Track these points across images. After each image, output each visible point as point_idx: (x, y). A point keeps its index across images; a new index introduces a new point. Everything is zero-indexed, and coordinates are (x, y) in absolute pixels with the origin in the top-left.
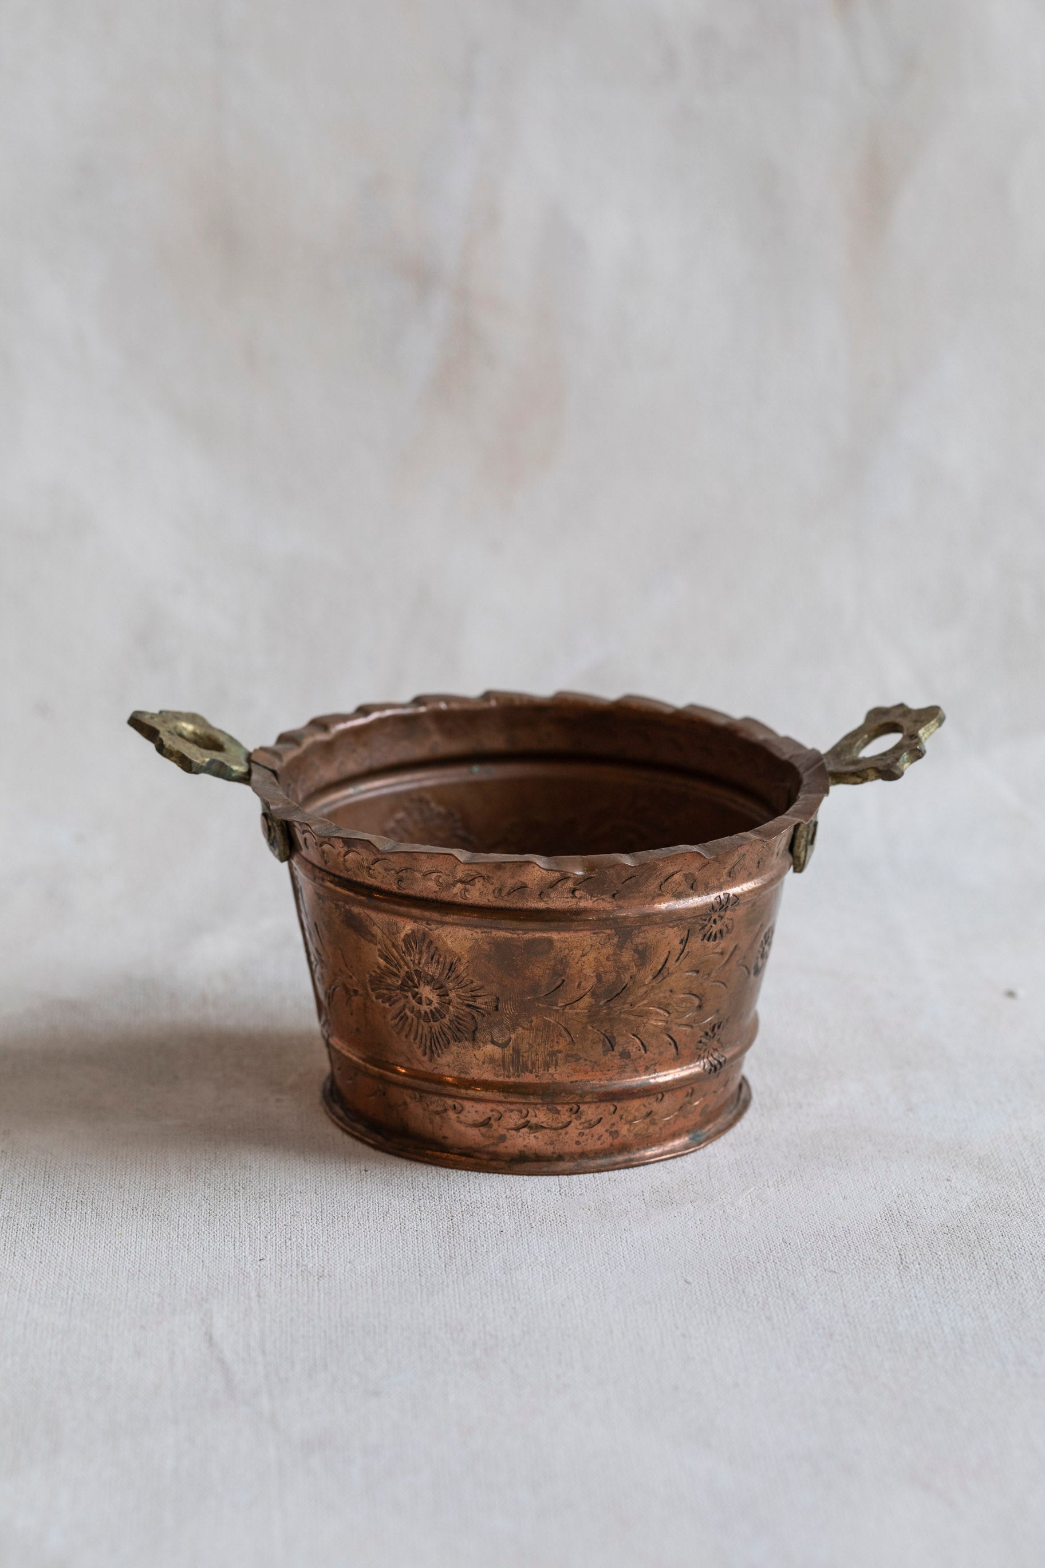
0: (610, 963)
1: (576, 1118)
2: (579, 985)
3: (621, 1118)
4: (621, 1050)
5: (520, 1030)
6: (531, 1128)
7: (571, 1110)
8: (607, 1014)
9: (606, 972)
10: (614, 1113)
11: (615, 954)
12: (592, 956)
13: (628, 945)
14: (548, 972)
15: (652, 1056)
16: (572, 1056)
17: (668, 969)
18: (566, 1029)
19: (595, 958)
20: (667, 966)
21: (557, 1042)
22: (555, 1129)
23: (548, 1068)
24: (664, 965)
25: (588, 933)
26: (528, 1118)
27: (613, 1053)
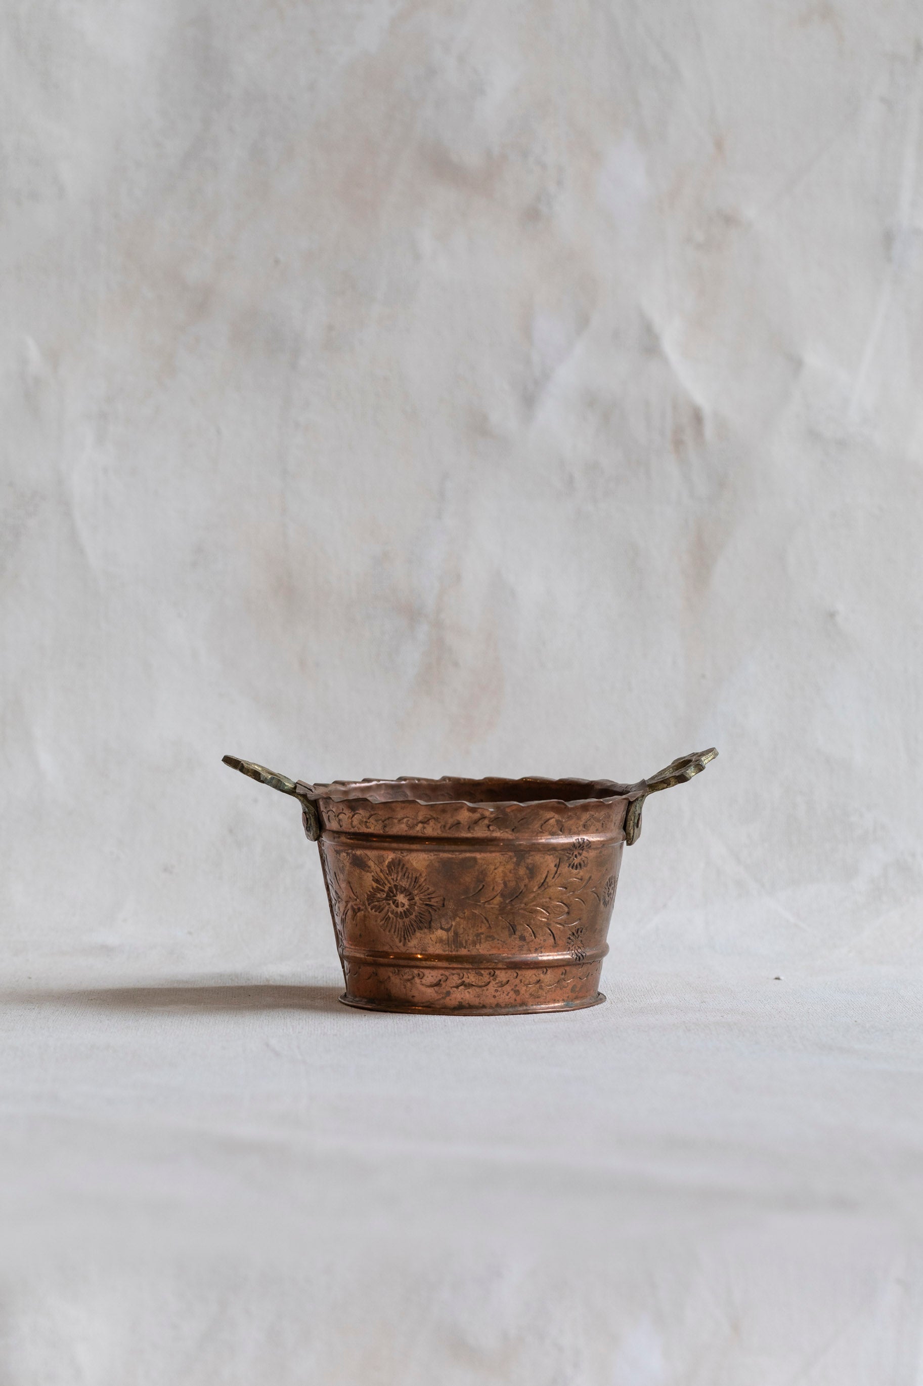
0: (511, 875)
1: (493, 980)
2: (493, 889)
3: (521, 981)
4: (520, 934)
5: (458, 919)
6: (465, 986)
7: (490, 974)
8: (511, 909)
9: (509, 881)
10: (517, 977)
11: (514, 869)
12: (501, 869)
13: (523, 864)
14: (474, 879)
15: (539, 941)
16: (490, 937)
17: (548, 883)
18: (485, 918)
19: (503, 871)
20: (547, 880)
21: (481, 927)
22: (481, 987)
23: (476, 944)
24: (545, 881)
25: (498, 854)
26: (464, 979)
27: (515, 936)
